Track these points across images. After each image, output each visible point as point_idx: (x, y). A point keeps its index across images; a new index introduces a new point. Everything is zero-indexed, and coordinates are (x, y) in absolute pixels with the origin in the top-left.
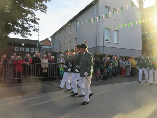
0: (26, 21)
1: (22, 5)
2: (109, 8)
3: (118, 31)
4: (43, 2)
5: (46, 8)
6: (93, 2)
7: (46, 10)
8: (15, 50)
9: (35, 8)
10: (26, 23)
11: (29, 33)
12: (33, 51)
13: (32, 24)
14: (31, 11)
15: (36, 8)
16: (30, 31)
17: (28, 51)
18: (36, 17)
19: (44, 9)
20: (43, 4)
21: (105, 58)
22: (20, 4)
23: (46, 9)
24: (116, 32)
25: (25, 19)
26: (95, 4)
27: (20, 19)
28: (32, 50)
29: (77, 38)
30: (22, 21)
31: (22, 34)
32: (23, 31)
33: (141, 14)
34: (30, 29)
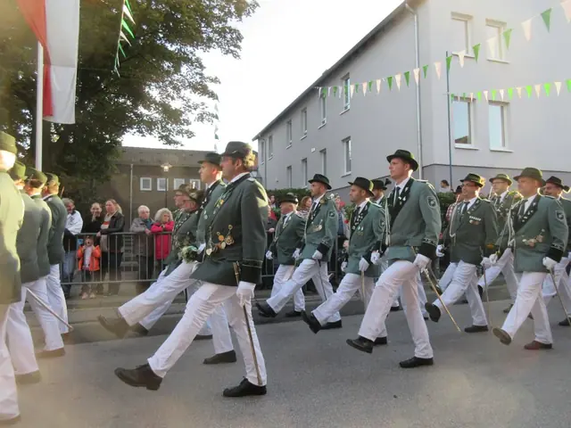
0: (174, 88)
1: (161, 36)
2: (466, 22)
3: (507, 104)
4: (229, 19)
5: (239, 38)
6: (407, 5)
7: (239, 47)
8: (142, 189)
9: (205, 43)
10: (175, 96)
11: (185, 127)
14: (191, 53)
16: (188, 123)
18: (206, 73)
19: (231, 41)
20: (229, 28)
22: (155, 33)
23: (239, 44)
24: (498, 108)
25: (171, 83)
26: (411, 10)
27: (157, 82)
29: (349, 138)
30: (163, 90)
31: (164, 134)
32: (167, 123)
34: (189, 114)
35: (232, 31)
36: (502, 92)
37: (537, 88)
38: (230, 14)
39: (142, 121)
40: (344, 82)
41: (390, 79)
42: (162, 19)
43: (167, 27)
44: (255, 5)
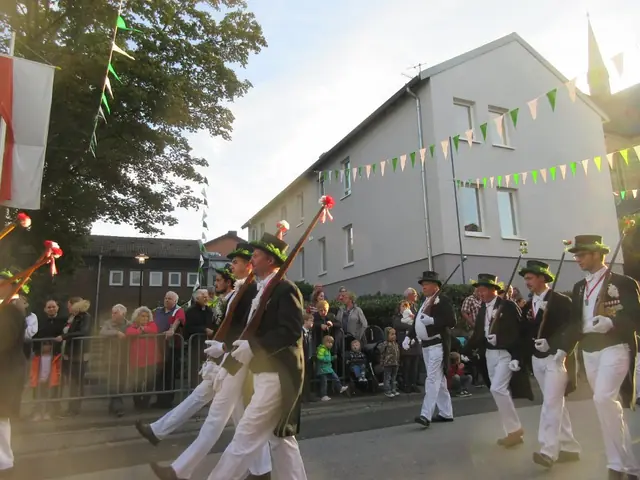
0: (155, 170)
1: (143, 114)
2: (469, 107)
3: (515, 190)
4: (219, 99)
5: (231, 118)
6: (408, 89)
7: (230, 128)
8: (111, 284)
9: (189, 123)
10: (156, 179)
11: (166, 214)
12: (179, 285)
13: (179, 182)
15: (194, 124)
16: (170, 208)
17: (160, 284)
18: (192, 154)
19: (220, 123)
20: (219, 108)
21: (472, 304)
22: (137, 111)
23: (231, 124)
24: (506, 194)
25: (152, 165)
26: (413, 94)
27: (136, 164)
28: (175, 280)
29: (350, 226)
30: (142, 172)
31: (142, 221)
32: (146, 209)
33: (603, 119)
34: (172, 199)
35: (221, 110)
36: (508, 177)
37: (543, 172)
38: (220, 94)
39: (117, 205)
40: (344, 166)
41: (395, 161)
42: (145, 96)
43: (152, 105)
44: (248, 85)
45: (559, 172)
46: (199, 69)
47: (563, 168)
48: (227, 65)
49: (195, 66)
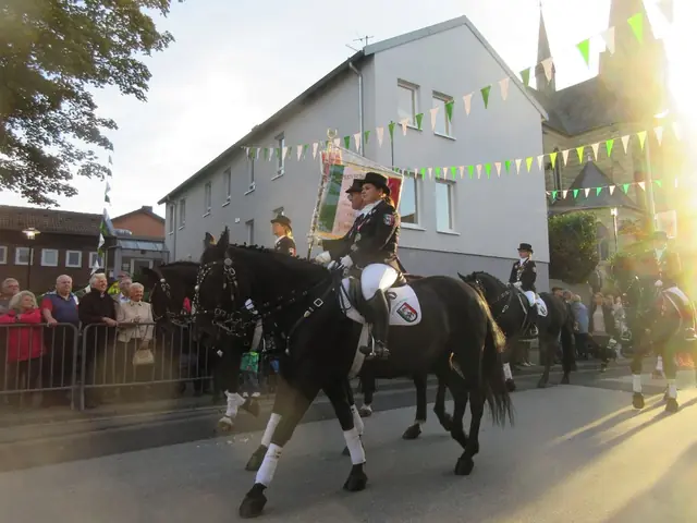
0: (50, 129)
1: (35, 59)
2: (413, 91)
3: (454, 183)
4: (132, 50)
5: (146, 75)
6: (350, 64)
7: (145, 87)
9: (96, 76)
10: (51, 139)
11: (63, 182)
12: (79, 266)
13: (80, 144)
14: (77, 86)
15: (102, 77)
16: (68, 176)
17: (55, 264)
18: (94, 112)
19: (135, 80)
20: (133, 61)
22: (27, 58)
23: (146, 82)
24: (445, 186)
25: (45, 121)
26: (356, 70)
27: (25, 119)
28: (74, 259)
30: (32, 130)
31: (31, 188)
32: (37, 175)
33: (542, 117)
34: (70, 165)
35: (136, 65)
38: (134, 44)
40: (278, 142)
43: (44, 48)
44: (169, 38)
45: (494, 169)
46: (108, 11)
47: (499, 166)
48: (144, 10)
49: (102, 7)
